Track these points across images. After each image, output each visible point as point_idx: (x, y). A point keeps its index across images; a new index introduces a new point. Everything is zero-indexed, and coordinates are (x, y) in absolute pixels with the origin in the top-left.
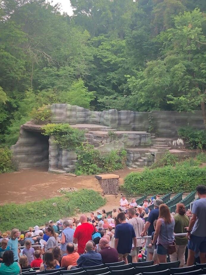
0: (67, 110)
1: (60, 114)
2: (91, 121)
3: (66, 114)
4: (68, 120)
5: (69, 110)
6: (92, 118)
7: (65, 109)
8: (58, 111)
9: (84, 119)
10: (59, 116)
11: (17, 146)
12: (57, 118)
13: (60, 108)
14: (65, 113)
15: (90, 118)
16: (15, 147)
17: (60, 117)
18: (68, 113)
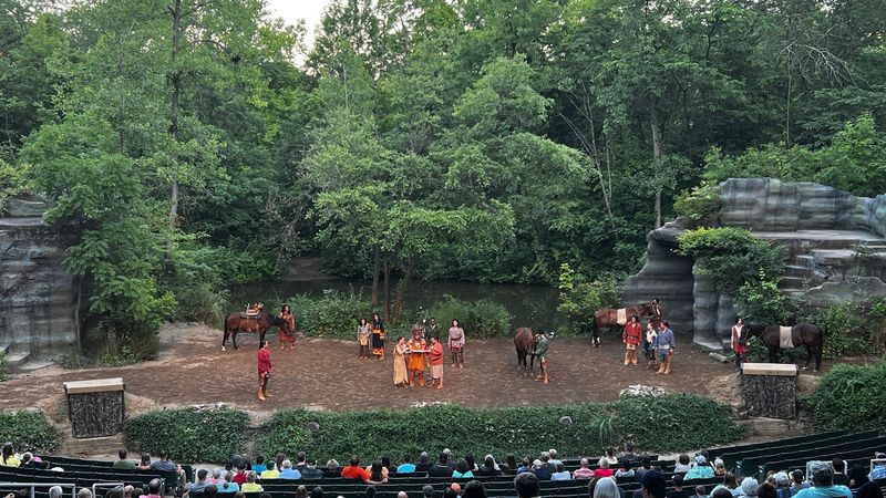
0: (769, 194)
1: (747, 204)
2: (853, 222)
3: (767, 204)
4: (771, 219)
5: (774, 194)
6: (857, 216)
7: (762, 192)
8: (740, 195)
9: (833, 217)
10: (746, 209)
11: (639, 279)
12: (739, 213)
13: (749, 189)
14: (761, 201)
15: (851, 213)
16: (635, 281)
17: (748, 212)
18: (773, 202)
